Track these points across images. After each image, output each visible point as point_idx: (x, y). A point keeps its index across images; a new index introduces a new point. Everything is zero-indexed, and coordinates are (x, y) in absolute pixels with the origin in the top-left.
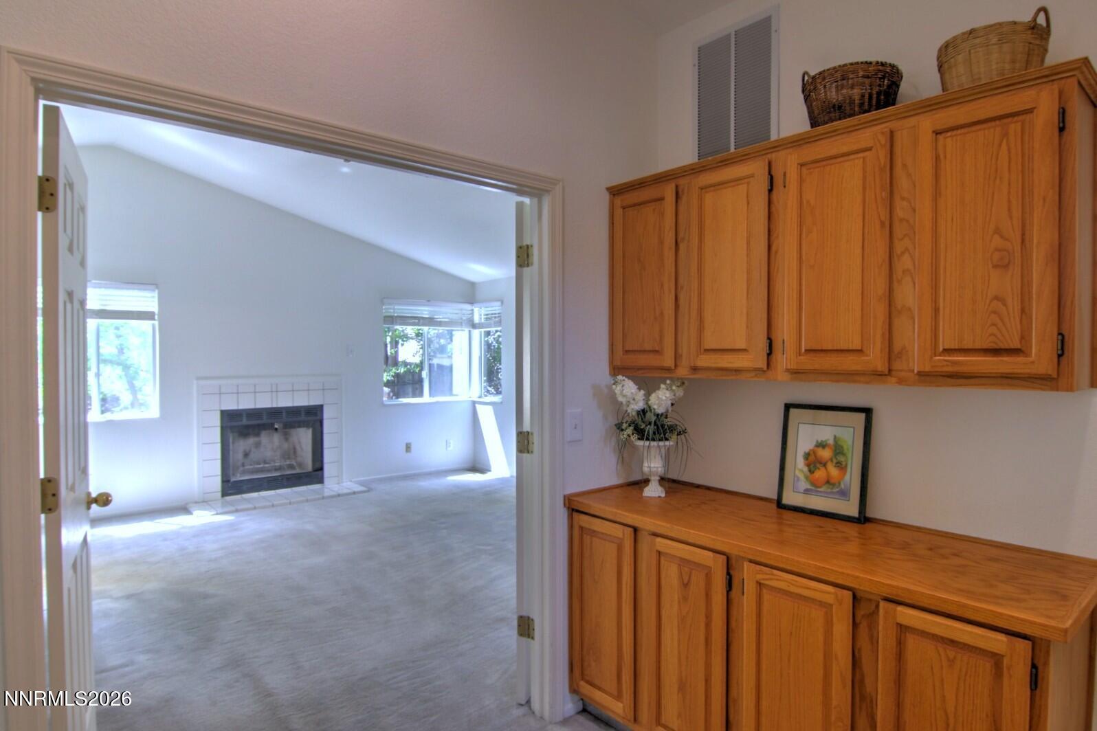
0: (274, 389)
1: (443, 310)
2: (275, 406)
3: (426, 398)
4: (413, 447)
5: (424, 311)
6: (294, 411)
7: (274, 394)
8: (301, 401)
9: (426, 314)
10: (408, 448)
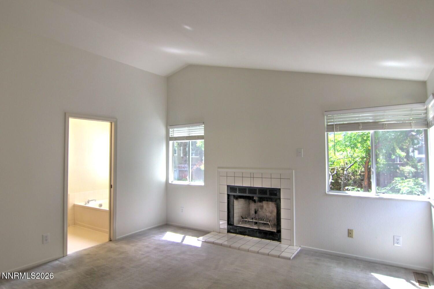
0: (252, 176)
1: (388, 113)
2: (252, 186)
3: (372, 194)
4: (354, 234)
5: (367, 116)
6: (263, 191)
7: (252, 179)
8: (267, 184)
9: (371, 119)
10: (350, 233)
